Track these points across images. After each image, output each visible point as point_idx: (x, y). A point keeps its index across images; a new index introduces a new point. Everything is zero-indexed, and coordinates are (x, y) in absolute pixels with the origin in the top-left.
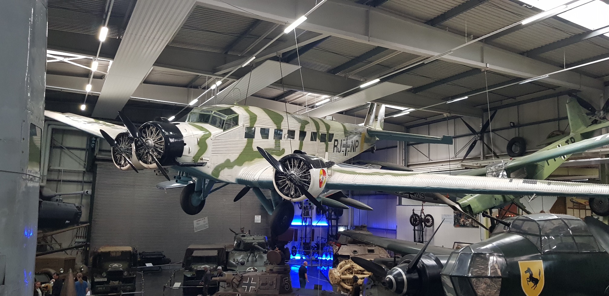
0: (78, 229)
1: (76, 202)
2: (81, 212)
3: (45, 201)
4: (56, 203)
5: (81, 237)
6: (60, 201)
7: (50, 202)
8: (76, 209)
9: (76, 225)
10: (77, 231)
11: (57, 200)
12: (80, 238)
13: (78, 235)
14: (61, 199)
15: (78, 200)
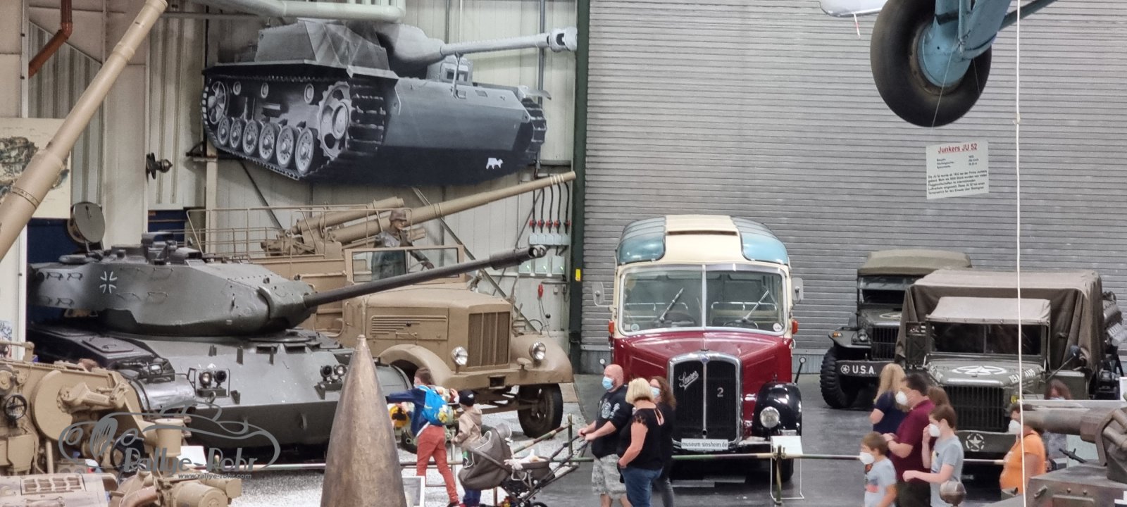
0: (537, 192)
1: (522, 79)
2: (542, 123)
3: (407, 79)
4: (447, 86)
5: (550, 225)
6: (461, 78)
7: (423, 81)
8: (523, 108)
9: (527, 177)
10: (534, 202)
11: (450, 75)
12: (545, 229)
13: (538, 219)
14: (463, 68)
15: (530, 72)
